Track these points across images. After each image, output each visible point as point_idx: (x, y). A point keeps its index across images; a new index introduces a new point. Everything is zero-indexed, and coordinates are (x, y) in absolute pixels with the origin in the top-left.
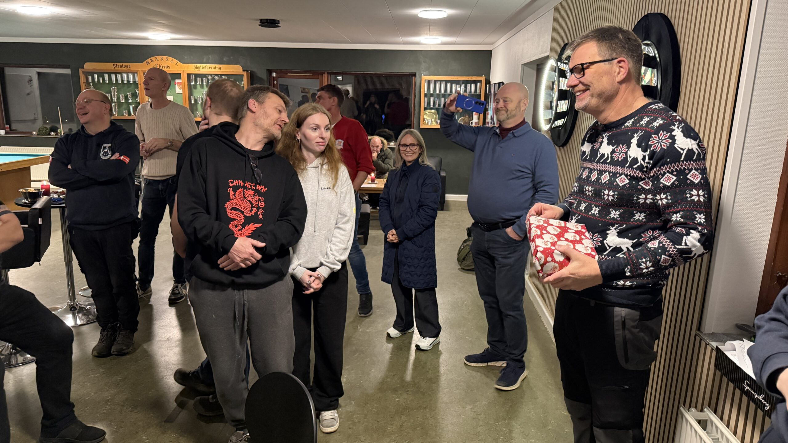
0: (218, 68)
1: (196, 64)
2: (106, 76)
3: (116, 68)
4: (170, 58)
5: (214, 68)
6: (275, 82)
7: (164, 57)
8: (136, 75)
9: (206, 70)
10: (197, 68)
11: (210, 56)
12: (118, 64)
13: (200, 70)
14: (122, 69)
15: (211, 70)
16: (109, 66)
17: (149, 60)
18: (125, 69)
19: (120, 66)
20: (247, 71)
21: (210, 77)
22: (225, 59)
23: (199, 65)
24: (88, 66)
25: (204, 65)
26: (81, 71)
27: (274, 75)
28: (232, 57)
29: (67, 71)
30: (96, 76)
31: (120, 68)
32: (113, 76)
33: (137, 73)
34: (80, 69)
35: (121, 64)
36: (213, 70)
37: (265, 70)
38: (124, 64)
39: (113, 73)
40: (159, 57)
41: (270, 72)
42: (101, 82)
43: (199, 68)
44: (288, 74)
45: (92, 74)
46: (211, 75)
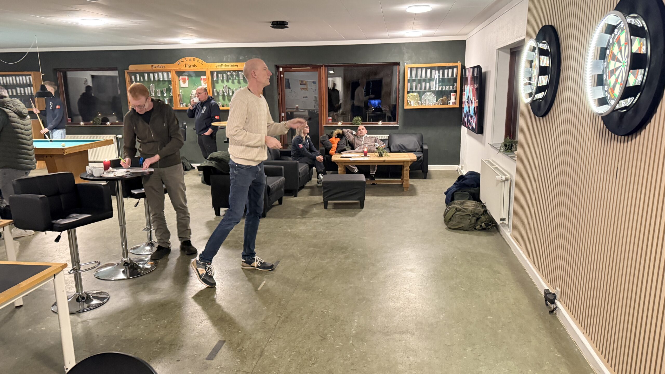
0: (235, 66)
1: (217, 63)
2: (146, 75)
3: (154, 69)
4: (197, 59)
5: (232, 66)
6: (282, 76)
7: (192, 58)
8: (169, 73)
9: (226, 67)
10: (218, 66)
11: (229, 56)
12: (155, 65)
13: (221, 67)
14: (159, 69)
15: (230, 67)
16: (148, 67)
17: (180, 61)
18: (161, 69)
19: (156, 67)
21: (229, 73)
22: (241, 58)
23: (220, 64)
24: (132, 68)
25: (224, 64)
27: (281, 69)
28: (246, 56)
29: (114, 73)
30: (138, 75)
31: (157, 69)
32: (151, 75)
33: (170, 72)
34: (125, 71)
35: (157, 65)
36: (231, 67)
37: (274, 66)
38: (160, 65)
39: (151, 73)
40: (187, 58)
41: (277, 67)
42: (142, 80)
43: (220, 66)
44: (292, 68)
45: (135, 74)
46: (230, 71)
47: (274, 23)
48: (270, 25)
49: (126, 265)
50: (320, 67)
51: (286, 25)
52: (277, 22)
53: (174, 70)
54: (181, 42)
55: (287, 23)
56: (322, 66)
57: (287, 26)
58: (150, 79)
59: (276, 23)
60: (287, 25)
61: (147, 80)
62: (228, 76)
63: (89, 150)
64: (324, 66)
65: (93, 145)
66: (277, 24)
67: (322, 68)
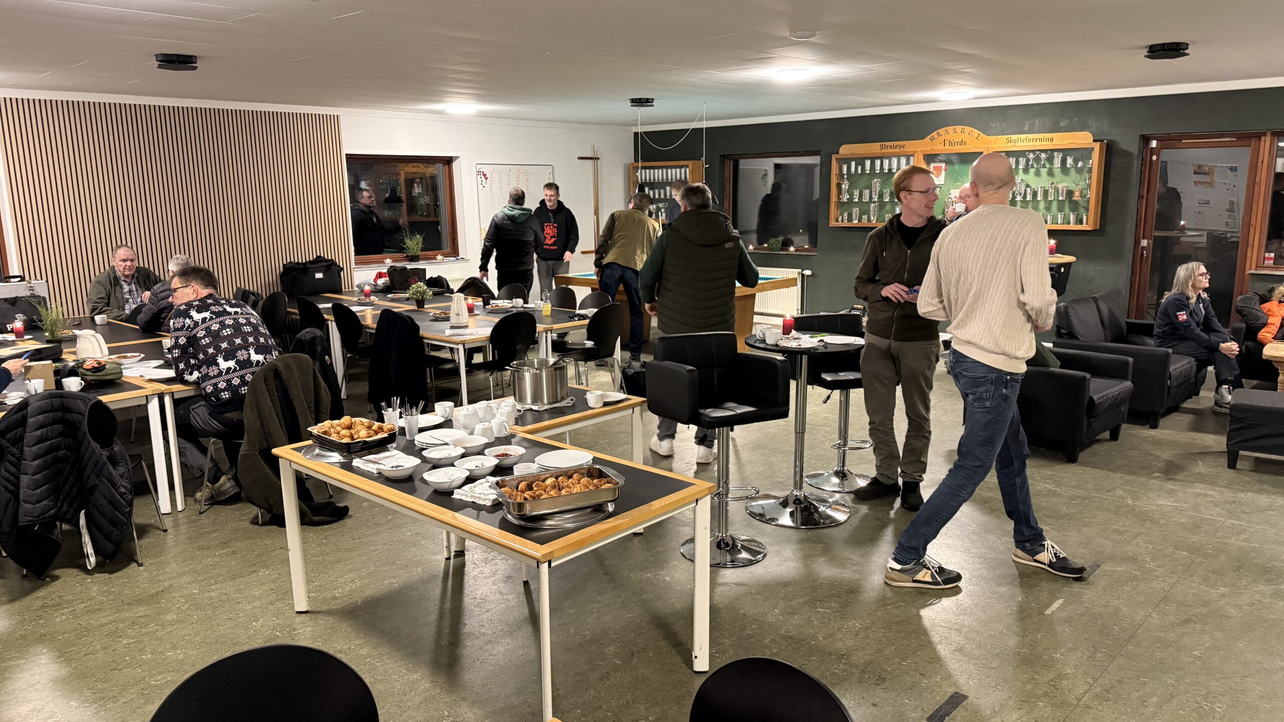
0: (1048, 139)
1: (1009, 136)
2: (868, 163)
3: (884, 151)
4: (968, 129)
5: (1041, 140)
6: (1154, 158)
7: (959, 128)
8: (912, 158)
9: (1028, 144)
10: (1011, 141)
11: (1037, 121)
12: (887, 144)
13: (1017, 144)
14: (893, 150)
15: (1035, 143)
16: (874, 148)
17: (934, 134)
18: (897, 150)
19: (890, 147)
20: (1102, 141)
21: (1031, 156)
22: (1062, 124)
23: (1014, 137)
24: (845, 150)
25: (1023, 136)
26: (834, 157)
27: (1154, 144)
28: (1075, 119)
29: (814, 160)
30: (853, 164)
31: (889, 150)
32: (878, 162)
33: (913, 156)
34: (833, 156)
35: (891, 143)
36: (1038, 143)
37: (1138, 137)
38: (896, 143)
39: (878, 158)
40: (950, 129)
41: (1146, 139)
42: (860, 172)
43: (1015, 141)
44: (1183, 141)
45: (848, 161)
46: (1033, 151)
47: (1154, 49)
48: (1145, 52)
49: (797, 504)
50: (1259, 136)
51: (1184, 50)
52: (1164, 44)
53: (921, 151)
54: (942, 98)
55: (1188, 45)
56: (1265, 134)
57: (1186, 51)
58: (875, 170)
59: (1158, 48)
60: (1187, 49)
61: (868, 172)
62: (1028, 160)
63: (757, 294)
64: (1269, 134)
65: (765, 286)
66: (1163, 50)
67: (1263, 138)
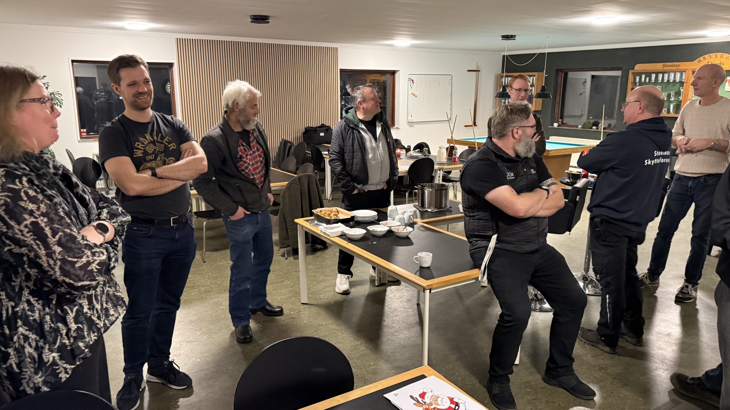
2: (653, 76)
3: (665, 68)
4: (726, 55)
7: (719, 54)
12: (667, 64)
14: (671, 68)
16: (659, 66)
17: (701, 58)
18: (674, 68)
24: (638, 67)
26: (631, 72)
29: (618, 73)
30: (643, 76)
31: (669, 68)
32: (660, 76)
33: (685, 72)
35: (670, 64)
38: (674, 63)
39: (660, 73)
40: (713, 55)
42: (647, 81)
45: (640, 74)
49: (585, 280)
53: (691, 69)
54: (709, 35)
58: (658, 80)
61: (653, 81)
63: (573, 154)
65: (578, 150)
